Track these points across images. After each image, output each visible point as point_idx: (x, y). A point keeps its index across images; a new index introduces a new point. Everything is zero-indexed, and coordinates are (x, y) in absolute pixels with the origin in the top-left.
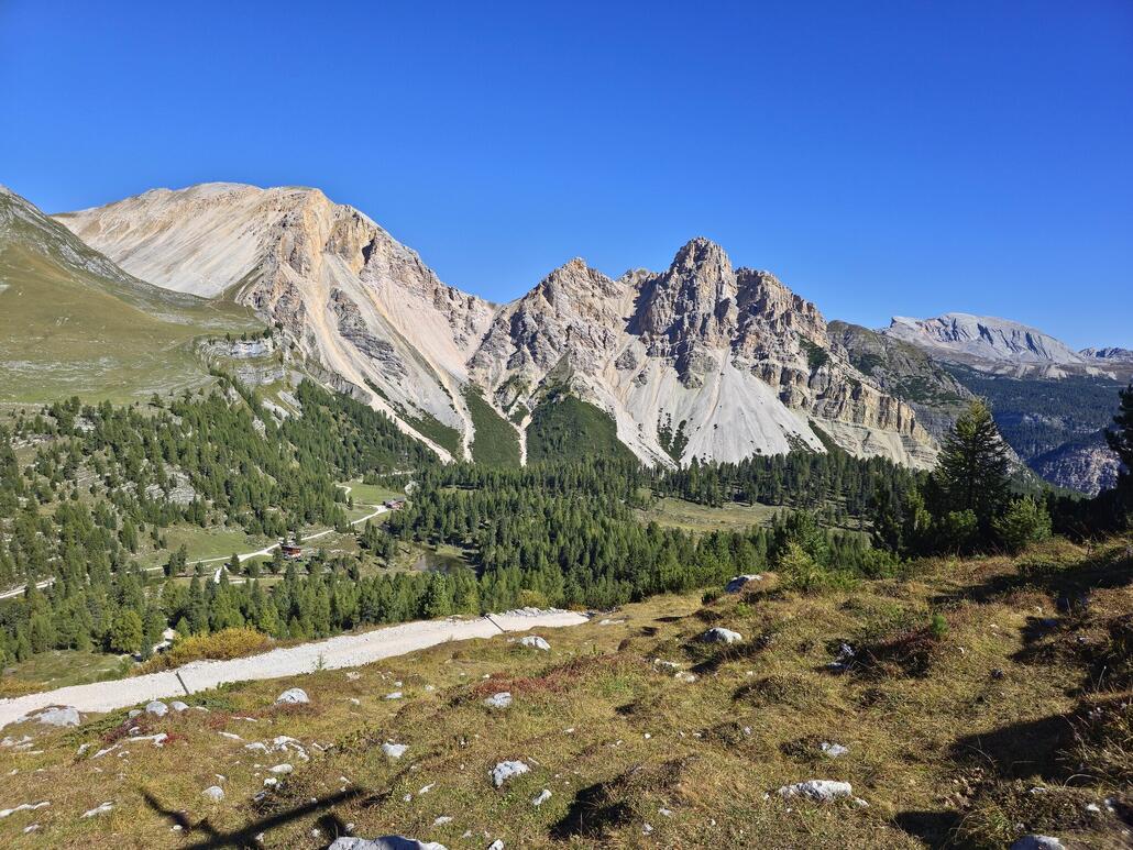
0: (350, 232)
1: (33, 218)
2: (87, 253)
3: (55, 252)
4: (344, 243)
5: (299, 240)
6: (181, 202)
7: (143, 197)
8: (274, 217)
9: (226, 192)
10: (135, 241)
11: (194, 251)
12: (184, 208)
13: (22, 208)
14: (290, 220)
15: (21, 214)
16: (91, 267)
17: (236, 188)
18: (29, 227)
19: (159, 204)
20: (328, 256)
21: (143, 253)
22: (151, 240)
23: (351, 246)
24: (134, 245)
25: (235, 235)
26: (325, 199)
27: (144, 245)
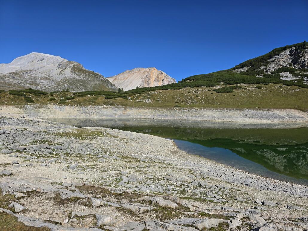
0: (159, 76)
1: (104, 79)
2: (112, 85)
3: (107, 85)
4: (158, 79)
5: (149, 79)
6: (131, 73)
7: (124, 72)
8: (146, 74)
9: (139, 70)
10: (122, 82)
11: (131, 83)
12: (131, 74)
13: (103, 78)
14: (148, 75)
15: (102, 79)
16: (112, 87)
17: (140, 69)
18: (103, 81)
19: (127, 74)
20: (155, 82)
21: (123, 83)
22: (124, 81)
23: (159, 79)
24: (121, 82)
25: (138, 79)
26: (156, 69)
27: (123, 82)
